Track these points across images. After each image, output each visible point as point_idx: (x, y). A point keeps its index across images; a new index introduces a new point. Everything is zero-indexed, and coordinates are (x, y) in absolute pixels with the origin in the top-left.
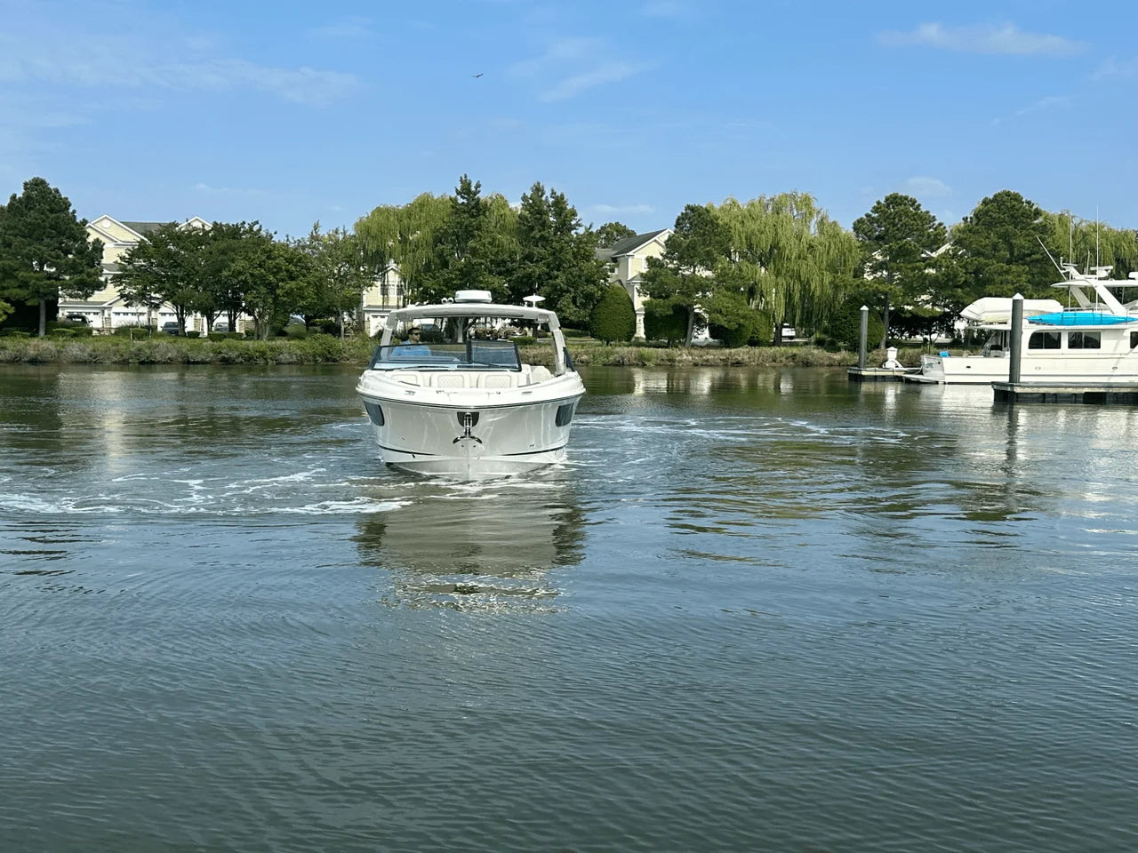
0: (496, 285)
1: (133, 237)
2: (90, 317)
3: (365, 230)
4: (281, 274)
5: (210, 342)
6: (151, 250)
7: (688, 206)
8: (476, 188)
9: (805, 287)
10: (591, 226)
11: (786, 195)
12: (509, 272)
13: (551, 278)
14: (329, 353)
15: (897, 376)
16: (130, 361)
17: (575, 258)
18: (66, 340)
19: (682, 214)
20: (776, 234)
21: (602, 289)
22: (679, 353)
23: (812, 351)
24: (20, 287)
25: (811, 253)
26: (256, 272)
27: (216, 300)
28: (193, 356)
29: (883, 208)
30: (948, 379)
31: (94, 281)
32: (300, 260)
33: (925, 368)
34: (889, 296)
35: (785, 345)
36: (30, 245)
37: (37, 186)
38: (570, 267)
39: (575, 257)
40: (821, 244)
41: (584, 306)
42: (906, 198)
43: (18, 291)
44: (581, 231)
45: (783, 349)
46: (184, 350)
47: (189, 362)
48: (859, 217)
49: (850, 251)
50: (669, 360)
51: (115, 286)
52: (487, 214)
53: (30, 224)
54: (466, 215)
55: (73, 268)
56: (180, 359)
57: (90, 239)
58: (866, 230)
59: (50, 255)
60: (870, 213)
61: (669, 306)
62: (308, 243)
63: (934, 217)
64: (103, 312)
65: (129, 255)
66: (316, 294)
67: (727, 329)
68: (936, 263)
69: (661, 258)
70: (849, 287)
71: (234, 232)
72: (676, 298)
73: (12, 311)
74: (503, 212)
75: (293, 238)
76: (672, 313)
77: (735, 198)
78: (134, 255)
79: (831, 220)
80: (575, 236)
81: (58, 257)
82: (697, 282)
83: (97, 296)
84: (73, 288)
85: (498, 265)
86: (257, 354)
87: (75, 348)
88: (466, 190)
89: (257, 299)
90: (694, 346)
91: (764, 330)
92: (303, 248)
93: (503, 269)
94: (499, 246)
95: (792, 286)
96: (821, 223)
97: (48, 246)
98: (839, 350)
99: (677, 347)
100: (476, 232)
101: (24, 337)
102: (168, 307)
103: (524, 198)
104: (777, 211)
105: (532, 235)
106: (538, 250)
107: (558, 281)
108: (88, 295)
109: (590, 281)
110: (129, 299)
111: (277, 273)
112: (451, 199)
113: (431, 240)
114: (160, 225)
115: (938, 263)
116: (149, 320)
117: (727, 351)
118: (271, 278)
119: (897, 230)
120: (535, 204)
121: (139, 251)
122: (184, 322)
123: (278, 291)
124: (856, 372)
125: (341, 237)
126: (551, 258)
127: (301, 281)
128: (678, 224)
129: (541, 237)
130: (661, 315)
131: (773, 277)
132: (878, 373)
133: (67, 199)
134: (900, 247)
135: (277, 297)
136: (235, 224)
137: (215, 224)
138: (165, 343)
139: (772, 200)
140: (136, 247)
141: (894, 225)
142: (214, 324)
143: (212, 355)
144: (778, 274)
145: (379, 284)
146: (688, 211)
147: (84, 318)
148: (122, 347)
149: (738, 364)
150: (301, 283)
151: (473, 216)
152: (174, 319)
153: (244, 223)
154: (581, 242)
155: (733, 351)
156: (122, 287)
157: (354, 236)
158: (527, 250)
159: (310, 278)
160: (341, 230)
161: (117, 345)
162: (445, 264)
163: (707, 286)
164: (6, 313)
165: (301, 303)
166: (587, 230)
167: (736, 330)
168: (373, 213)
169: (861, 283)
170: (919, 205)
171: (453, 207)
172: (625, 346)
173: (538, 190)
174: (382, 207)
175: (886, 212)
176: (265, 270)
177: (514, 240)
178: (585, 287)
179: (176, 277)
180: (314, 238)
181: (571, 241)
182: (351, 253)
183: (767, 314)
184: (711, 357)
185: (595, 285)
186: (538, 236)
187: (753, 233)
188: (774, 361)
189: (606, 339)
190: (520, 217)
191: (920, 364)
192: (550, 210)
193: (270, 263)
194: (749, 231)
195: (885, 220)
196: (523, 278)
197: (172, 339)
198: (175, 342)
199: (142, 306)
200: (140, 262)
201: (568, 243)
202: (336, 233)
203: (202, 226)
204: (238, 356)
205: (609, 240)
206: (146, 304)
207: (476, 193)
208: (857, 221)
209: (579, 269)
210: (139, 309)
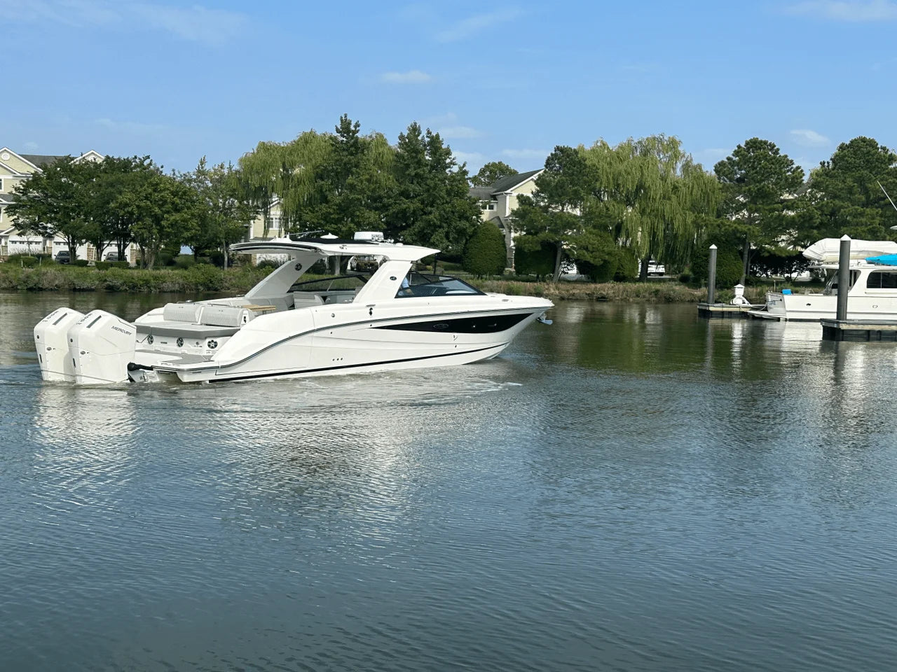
0: (372, 220)
1: (30, 169)
3: (249, 166)
4: (167, 206)
5: (97, 270)
6: (44, 182)
7: (558, 147)
8: (355, 127)
9: (669, 225)
10: (464, 165)
11: (654, 138)
12: (385, 207)
13: (425, 214)
14: (211, 282)
15: (743, 313)
16: (19, 287)
17: (449, 195)
19: (552, 154)
20: (642, 174)
21: (474, 225)
22: (546, 287)
23: (674, 287)
25: (675, 193)
26: (142, 204)
27: (105, 230)
28: (79, 283)
29: (743, 152)
30: (789, 316)
32: (185, 193)
33: (768, 304)
34: (748, 236)
35: (649, 281)
38: (443, 204)
39: (448, 193)
40: (684, 185)
41: (457, 241)
42: (765, 143)
44: (455, 169)
45: (646, 285)
46: (71, 278)
47: (75, 290)
48: (720, 161)
49: (713, 192)
51: (9, 216)
52: (366, 152)
54: (346, 153)
56: (67, 287)
58: (727, 172)
60: (731, 156)
61: (537, 241)
62: (194, 177)
63: (792, 161)
65: (23, 186)
66: (199, 226)
67: (593, 265)
68: (793, 204)
69: (531, 196)
70: (709, 226)
71: (125, 165)
72: (543, 235)
74: (381, 150)
75: (179, 172)
76: (540, 249)
78: (28, 186)
79: (695, 163)
80: (449, 174)
82: (565, 219)
85: (375, 200)
88: (345, 128)
89: (143, 230)
90: (561, 280)
91: (628, 266)
92: (190, 181)
93: (379, 204)
94: (376, 183)
95: (656, 224)
96: (687, 167)
98: (700, 287)
99: (544, 281)
100: (354, 170)
102: (60, 237)
103: (402, 137)
104: (645, 153)
105: (407, 172)
106: (413, 188)
107: (431, 217)
109: (462, 217)
110: (21, 228)
111: (162, 205)
112: (331, 138)
113: (312, 176)
114: (55, 157)
115: (795, 205)
116: (44, 248)
117: (593, 286)
118: (157, 210)
119: (756, 173)
120: (411, 142)
121: (34, 182)
122: (75, 251)
123: (163, 223)
124: (704, 308)
125: (226, 171)
126: (425, 195)
127: (186, 213)
128: (549, 163)
129: (416, 174)
130: (530, 250)
131: (639, 216)
132: (725, 309)
134: (758, 189)
135: (163, 227)
136: (126, 158)
137: (108, 157)
138: (53, 271)
139: (640, 142)
140: (30, 179)
141: (754, 168)
142: (105, 252)
143: (97, 282)
144: (643, 212)
145: (261, 217)
146: (558, 152)
148: (11, 274)
149: (602, 299)
150: (186, 215)
151: (352, 154)
152: (66, 248)
153: (136, 157)
154: (454, 180)
155: (599, 286)
156: (16, 217)
157: (239, 171)
158: (403, 187)
159: (196, 211)
160: (226, 166)
161: (7, 272)
162: (325, 200)
163: (574, 223)
165: (187, 234)
166: (461, 168)
168: (258, 149)
169: (722, 223)
170: (778, 149)
171: (333, 145)
172: (494, 279)
173: (415, 130)
174: (266, 143)
175: (747, 156)
176: (151, 202)
177: (391, 177)
178: (458, 222)
179: (68, 208)
180: (201, 172)
181: (445, 178)
182: (235, 187)
183: (631, 251)
184: (578, 291)
185: (468, 221)
186: (413, 174)
187: (620, 174)
188: (638, 296)
189: (477, 273)
190: (397, 155)
191: (765, 301)
192: (426, 149)
193: (156, 196)
194: (617, 172)
195: (745, 164)
196: (398, 213)
197: (61, 267)
198: (63, 269)
199: (36, 235)
200: (34, 193)
201: (443, 181)
202: (221, 168)
203: (95, 159)
204: (122, 285)
205: (492, 178)
206: (40, 233)
207: (355, 132)
208: (719, 164)
209: (453, 205)
210: (33, 238)
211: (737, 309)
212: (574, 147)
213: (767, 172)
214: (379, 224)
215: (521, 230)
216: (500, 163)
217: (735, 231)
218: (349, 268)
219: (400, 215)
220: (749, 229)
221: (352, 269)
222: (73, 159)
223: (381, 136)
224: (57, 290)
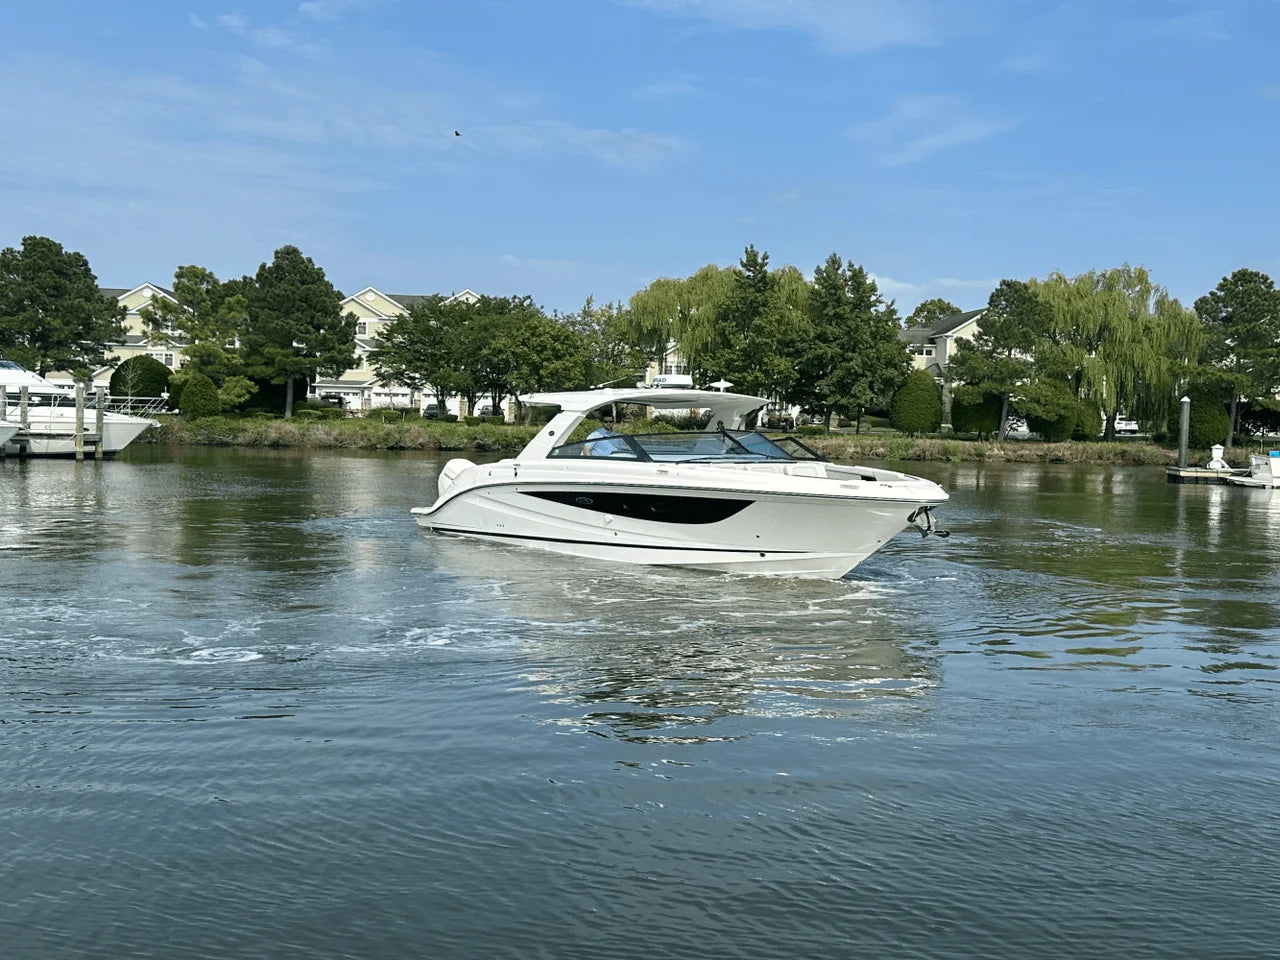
0: (782, 367)
1: (395, 310)
2: (348, 398)
3: (642, 306)
4: (545, 353)
5: (467, 427)
6: (411, 326)
7: (1004, 281)
8: (763, 260)
9: (1139, 372)
10: (892, 303)
11: (1119, 270)
12: (798, 353)
13: (845, 360)
15: (1222, 479)
16: (378, 446)
17: (874, 338)
18: (311, 423)
19: (997, 290)
20: (1107, 313)
21: (903, 374)
22: (989, 446)
23: (1146, 447)
24: (266, 364)
25: (1147, 336)
26: (518, 350)
27: (477, 381)
28: (446, 442)
29: (1229, 286)
30: (1276, 483)
31: (345, 359)
32: (567, 337)
33: (1252, 469)
34: (1237, 386)
35: (1115, 440)
36: (278, 318)
37: (289, 255)
38: (866, 349)
39: (873, 336)
40: (1159, 326)
41: (882, 392)
42: (1257, 274)
43: (263, 368)
44: (882, 308)
45: (1112, 445)
46: (437, 435)
47: (441, 449)
48: (1201, 296)
49: (1194, 334)
50: (977, 455)
51: (371, 365)
52: (776, 288)
53: (278, 295)
54: (753, 290)
55: (324, 345)
56: (432, 445)
57: (344, 313)
58: (1210, 310)
59: (298, 330)
60: (1215, 291)
61: (979, 393)
62: (579, 319)
64: (363, 392)
65: (387, 330)
66: (583, 375)
67: (1046, 420)
69: (972, 339)
70: (1189, 375)
71: (502, 306)
72: (986, 385)
73: (255, 389)
74: (794, 286)
75: (562, 313)
76: (982, 402)
77: (1060, 272)
78: (392, 331)
79: (1171, 298)
80: (875, 313)
81: (308, 332)
82: (1012, 366)
83: (349, 375)
84: (323, 366)
85: (787, 345)
86: (516, 440)
87: (321, 431)
88: (752, 261)
89: (520, 381)
90: (1007, 439)
91: (1089, 422)
92: (573, 324)
93: (791, 350)
94: (788, 324)
95: (1124, 372)
96: (1160, 304)
97: (298, 320)
98: (1173, 448)
99: (988, 440)
100: (761, 309)
101: (269, 419)
102: (428, 389)
103: (818, 271)
104: (1110, 287)
105: (825, 312)
106: (832, 330)
107: (852, 364)
108: (339, 374)
109: (889, 364)
110: (384, 379)
111: (542, 351)
112: (735, 273)
113: (713, 317)
114: (423, 297)
116: (411, 402)
117: (1046, 446)
118: (535, 357)
119: (1246, 311)
120: (829, 278)
121: (399, 325)
122: (444, 405)
123: (542, 372)
124: (1174, 472)
125: (615, 312)
126: (846, 338)
127: (568, 360)
128: (993, 300)
129: (835, 315)
130: (969, 403)
131: (1102, 363)
132: (1199, 475)
133: (321, 269)
134: (1247, 331)
136: (504, 298)
137: (482, 297)
138: (417, 427)
139: (1104, 275)
140: (395, 322)
141: (1243, 305)
142: (477, 407)
143: (466, 441)
144: (1107, 357)
145: (657, 365)
146: (1004, 287)
147: (340, 399)
148: (370, 430)
149: (1057, 461)
150: (567, 364)
151: (759, 291)
152: (433, 401)
153: (515, 297)
154: (880, 321)
155: (1053, 445)
156: (378, 366)
157: (630, 312)
158: (820, 329)
159: (579, 359)
160: (615, 305)
161: (365, 428)
162: (727, 344)
163: (1022, 371)
164: (249, 392)
165: (569, 385)
166: (888, 307)
167: (1058, 421)
168: (652, 286)
169: (1204, 371)
170: (1272, 283)
171: (737, 281)
172: (927, 437)
173: (834, 262)
174: (662, 280)
175: (1234, 290)
176: (529, 348)
177: (806, 317)
178: (884, 371)
179: (435, 355)
180: (587, 313)
181: (870, 319)
182: (625, 330)
183: (1095, 405)
184: (1027, 452)
185: (896, 369)
186: (831, 314)
187: (1079, 313)
188: (1100, 458)
189: (907, 430)
190: (813, 292)
191: (1248, 465)
192: (847, 285)
193: (534, 341)
194: (1075, 310)
195: (1231, 300)
196: (813, 359)
197: (427, 422)
198: (428, 426)
199: (400, 386)
200: (399, 339)
201: (867, 322)
202: (610, 308)
203: (467, 299)
204: (494, 443)
205: (930, 318)
206: (406, 384)
207: (763, 265)
208: (1200, 300)
209: (877, 350)
210: (395, 388)
211: (1215, 475)
212: (1024, 280)
213: (1259, 310)
214: (790, 373)
215: (960, 380)
216: (939, 300)
217: (1221, 380)
218: (759, 423)
219: (816, 362)
220: (1237, 378)
221: (763, 425)
222: (442, 299)
223: (795, 270)
224: (421, 448)
